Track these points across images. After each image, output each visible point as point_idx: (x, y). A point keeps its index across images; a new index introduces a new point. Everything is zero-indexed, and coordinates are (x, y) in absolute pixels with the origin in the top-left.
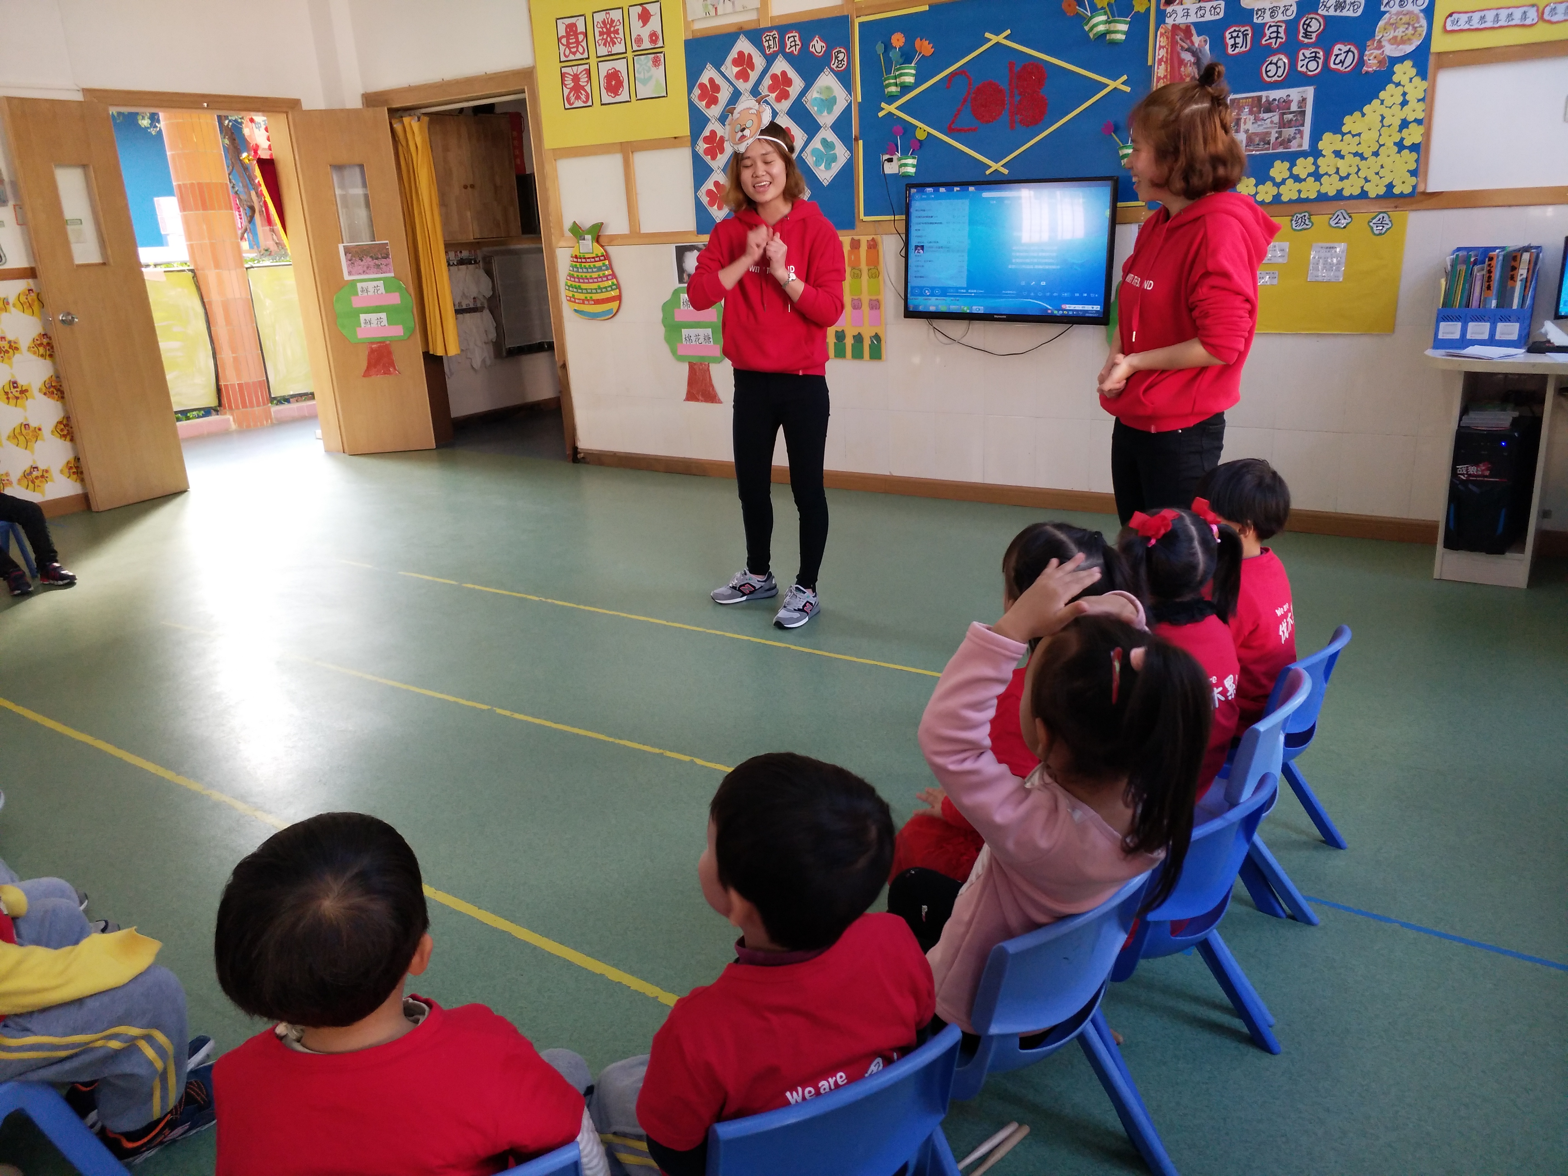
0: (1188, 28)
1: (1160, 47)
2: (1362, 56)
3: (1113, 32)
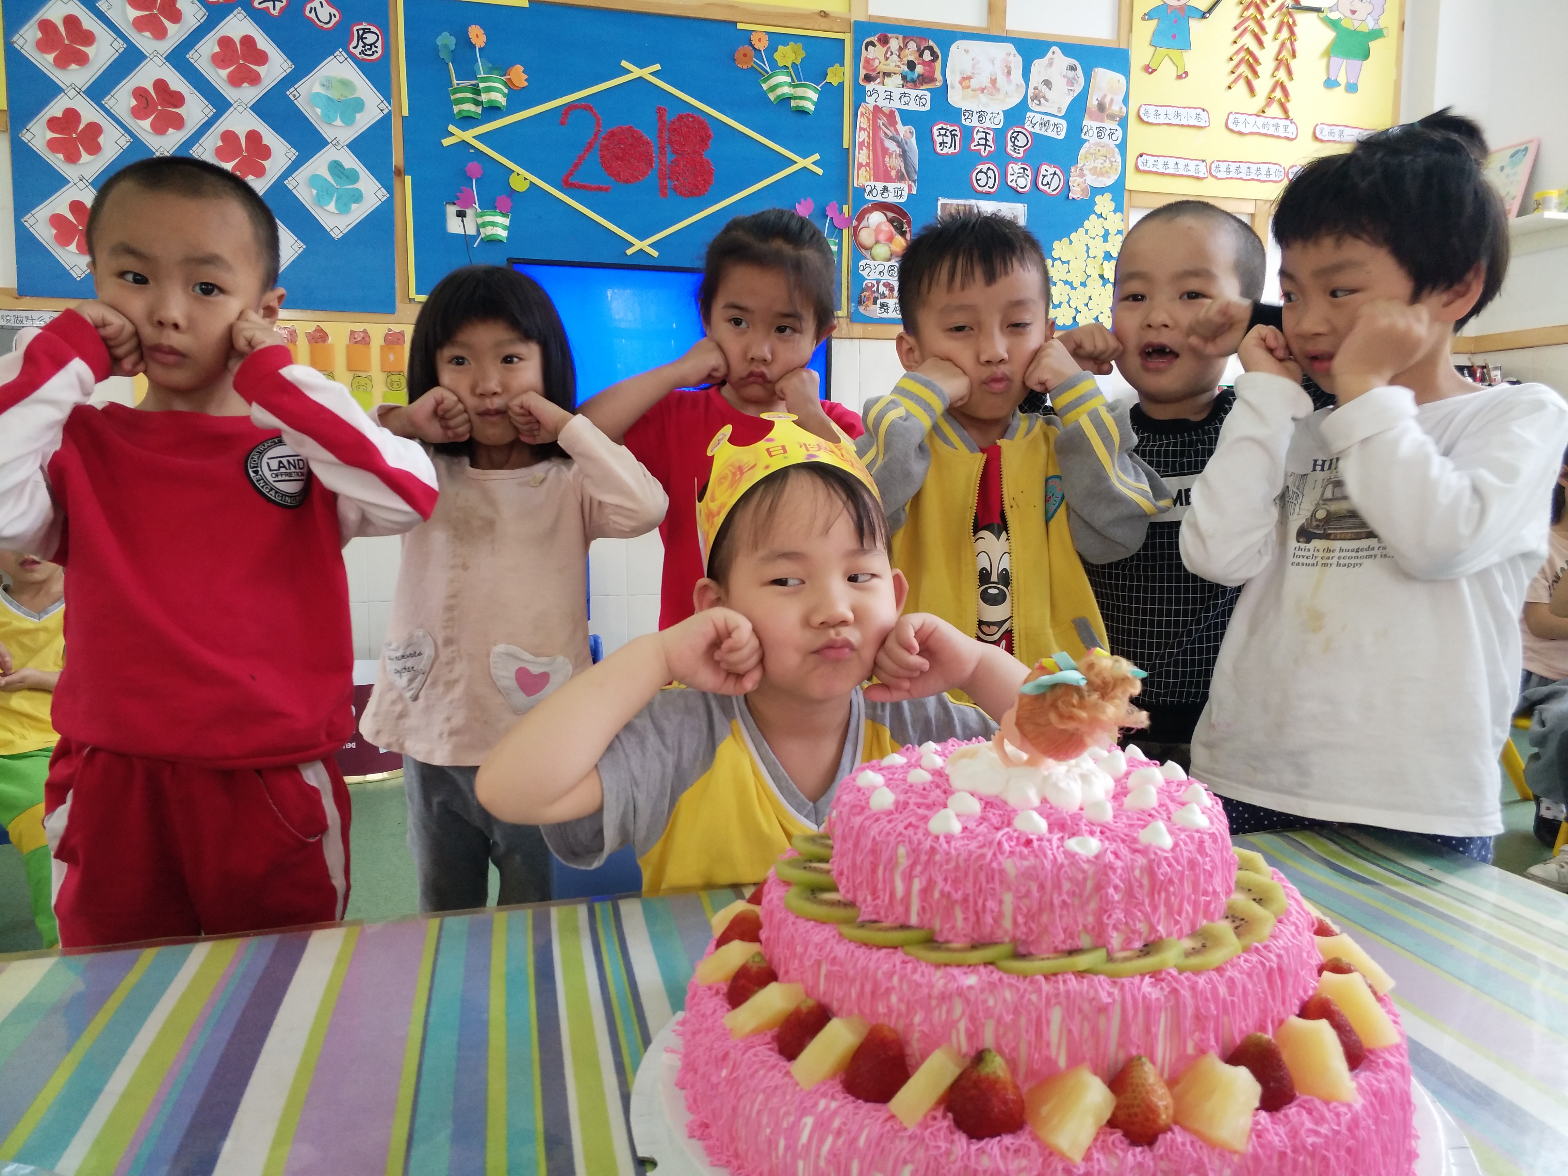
0: (892, 112)
1: (861, 129)
2: (1067, 182)
3: (802, 98)
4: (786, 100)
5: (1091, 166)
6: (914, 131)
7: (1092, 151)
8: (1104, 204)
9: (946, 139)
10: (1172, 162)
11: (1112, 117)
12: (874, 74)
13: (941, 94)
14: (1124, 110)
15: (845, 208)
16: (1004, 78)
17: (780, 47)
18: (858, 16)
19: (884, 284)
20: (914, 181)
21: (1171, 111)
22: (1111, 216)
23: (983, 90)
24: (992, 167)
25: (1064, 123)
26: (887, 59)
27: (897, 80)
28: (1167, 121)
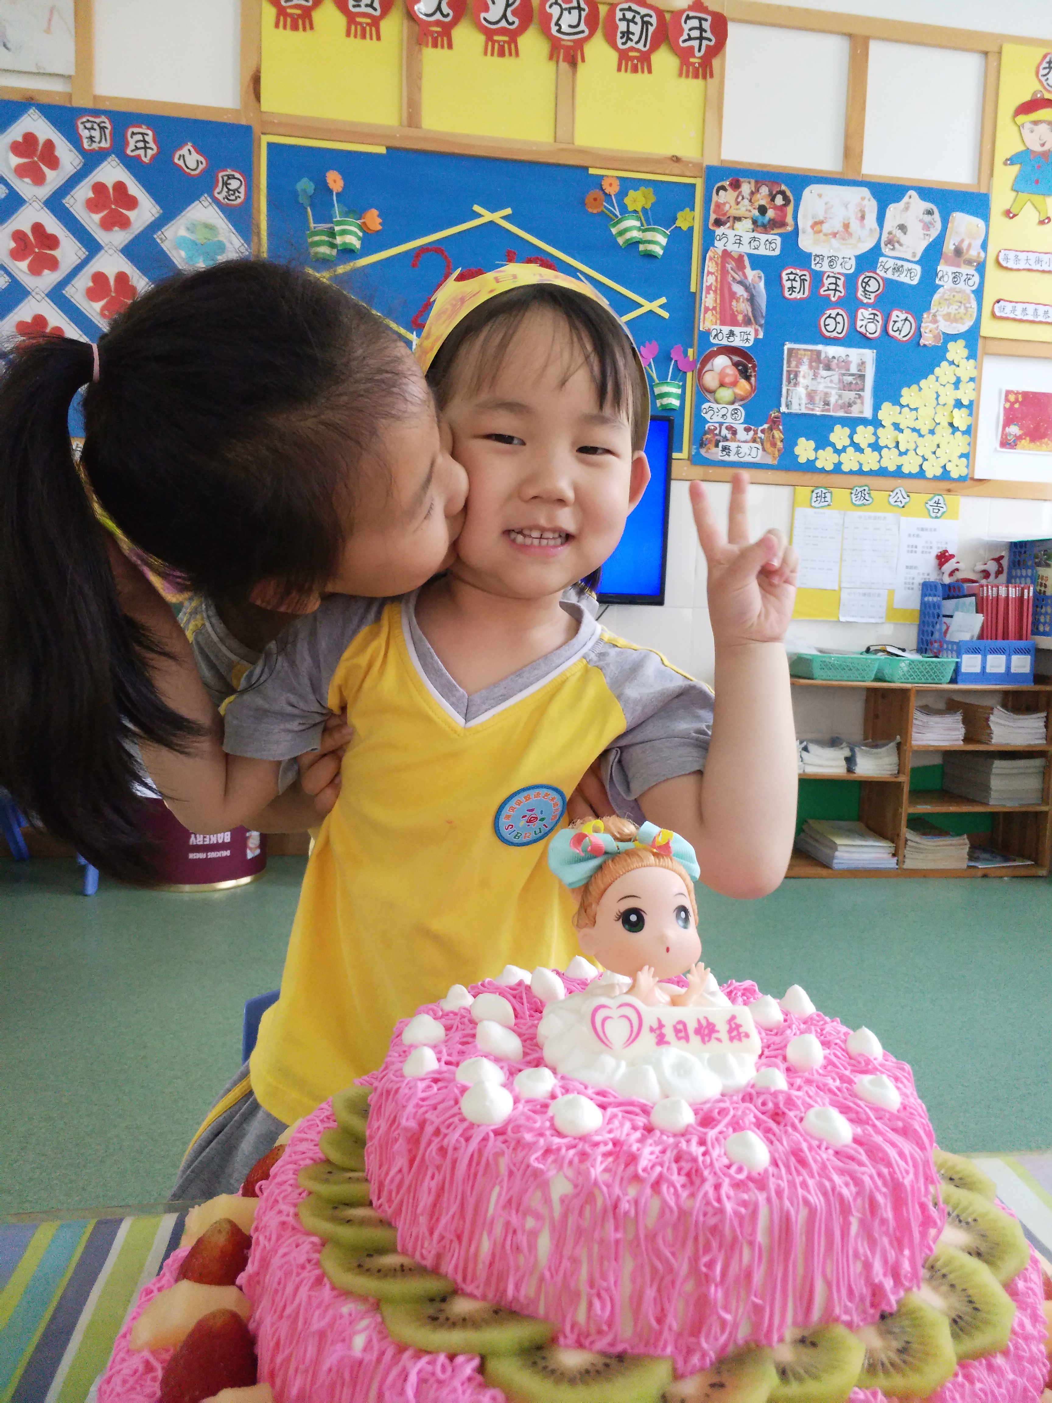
0: (741, 257)
1: (709, 273)
2: (919, 328)
3: (651, 242)
4: (635, 244)
5: (945, 312)
6: (762, 275)
7: (946, 297)
8: (957, 351)
9: (795, 284)
10: (1031, 308)
11: (969, 262)
12: (724, 219)
13: (791, 239)
14: (983, 255)
15: (690, 351)
16: (858, 222)
17: (631, 193)
18: (711, 161)
19: (727, 428)
20: (761, 326)
21: (1033, 257)
22: (964, 363)
23: (835, 235)
24: (841, 312)
25: (918, 269)
26: (738, 203)
27: (748, 224)
28: (1027, 267)
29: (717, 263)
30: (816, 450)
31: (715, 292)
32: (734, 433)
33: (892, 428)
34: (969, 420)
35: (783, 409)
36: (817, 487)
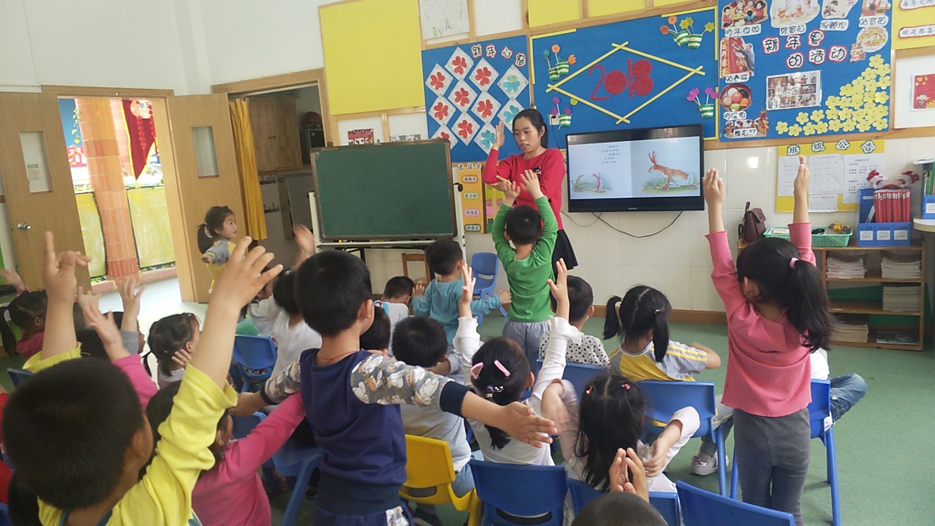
0: (739, 39)
1: (723, 50)
2: (849, 53)
3: (693, 42)
4: (686, 44)
5: (866, 41)
6: (752, 45)
7: (866, 33)
8: (876, 61)
9: (770, 46)
10: (926, 29)
11: (881, 11)
12: (729, 22)
13: (767, 25)
14: (889, 5)
15: (717, 89)
16: (806, 6)
17: (682, 21)
19: (737, 122)
20: (753, 70)
22: (881, 66)
23: (793, 16)
24: (799, 54)
25: (847, 21)
26: (736, 13)
27: (743, 22)
28: (922, 5)
29: (727, 45)
30: (788, 127)
31: (727, 58)
32: (741, 124)
33: (835, 109)
34: (887, 98)
35: (768, 109)
36: (791, 145)
